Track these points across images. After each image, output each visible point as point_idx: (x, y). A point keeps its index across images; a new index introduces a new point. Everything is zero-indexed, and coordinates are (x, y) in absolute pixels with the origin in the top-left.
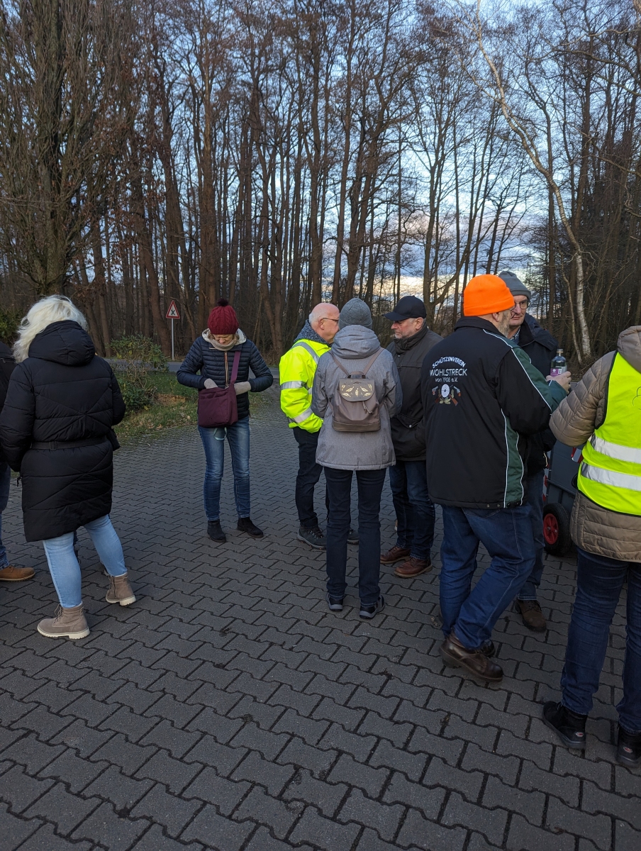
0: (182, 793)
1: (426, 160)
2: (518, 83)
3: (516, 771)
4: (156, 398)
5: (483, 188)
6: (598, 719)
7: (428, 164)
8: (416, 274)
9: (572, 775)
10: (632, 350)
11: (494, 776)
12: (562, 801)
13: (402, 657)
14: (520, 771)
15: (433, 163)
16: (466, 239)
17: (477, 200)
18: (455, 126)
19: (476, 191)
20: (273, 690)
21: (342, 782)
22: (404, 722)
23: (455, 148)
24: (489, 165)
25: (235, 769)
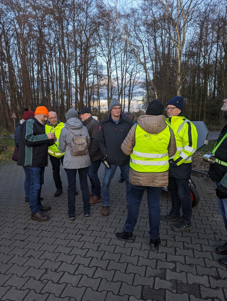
0: (3, 285)
1: (105, 59)
2: (133, 34)
3: (119, 257)
4: (6, 148)
5: (125, 69)
6: (147, 237)
7: (106, 61)
8: (105, 99)
9: (136, 256)
10: (141, 123)
11: (112, 260)
12: (132, 264)
13: (88, 228)
14: (121, 257)
15: (107, 60)
16: (121, 86)
17: (123, 73)
18: (114, 48)
19: (123, 70)
20: (41, 246)
21: (62, 271)
22: (86, 248)
23: (115, 55)
24: (126, 61)
25: (24, 274)
